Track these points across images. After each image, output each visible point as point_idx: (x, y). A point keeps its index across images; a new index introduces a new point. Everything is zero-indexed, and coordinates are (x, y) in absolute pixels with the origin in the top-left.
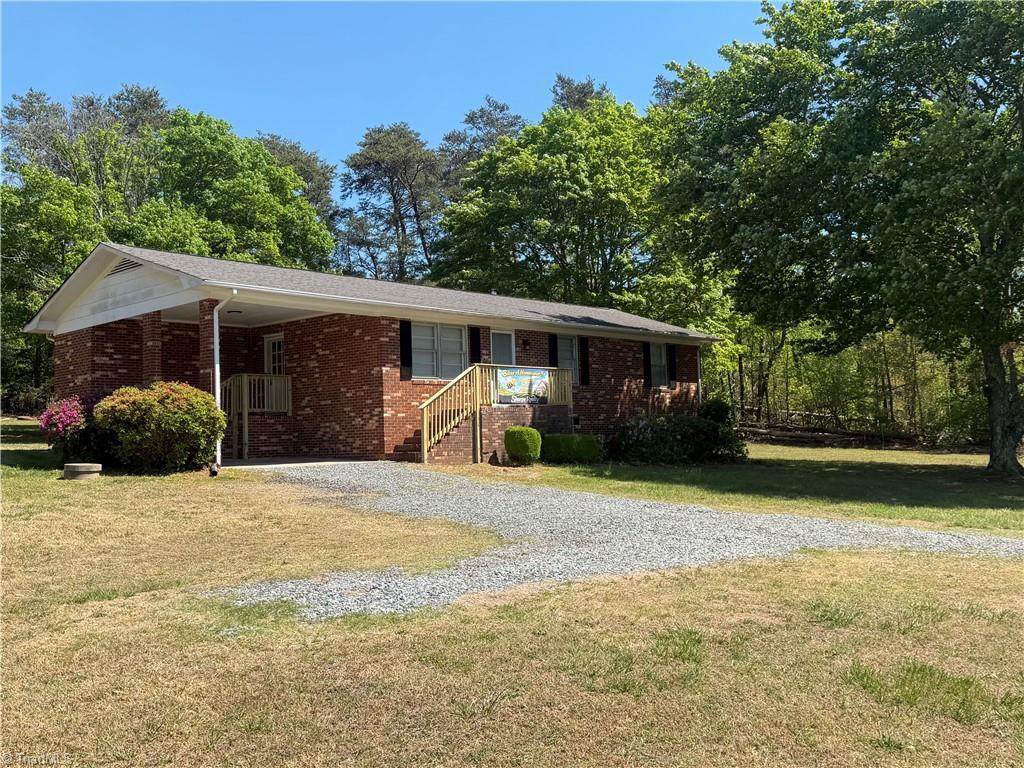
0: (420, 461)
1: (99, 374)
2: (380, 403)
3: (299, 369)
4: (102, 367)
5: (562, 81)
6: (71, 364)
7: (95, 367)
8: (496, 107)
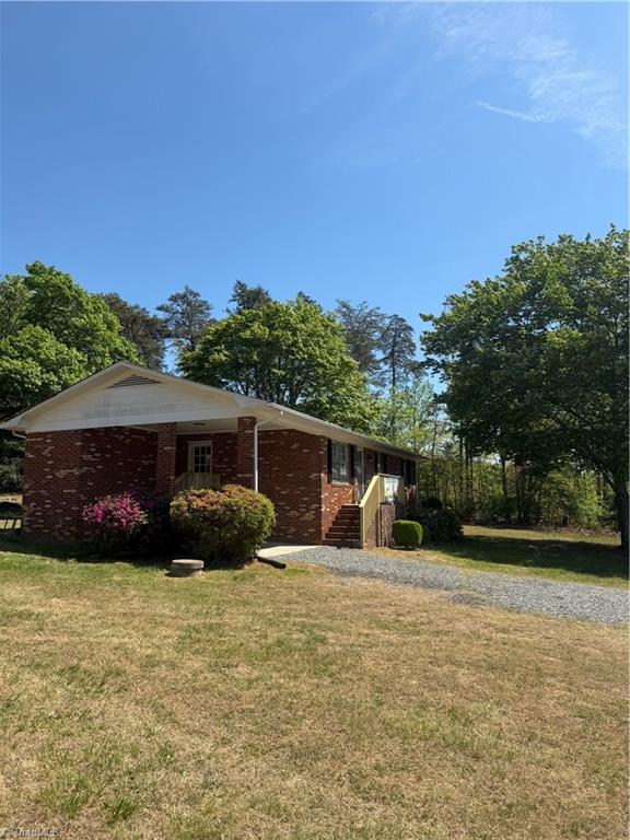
0: (360, 547)
1: (85, 469)
2: (319, 501)
3: (229, 470)
4: (88, 463)
5: (241, 285)
6: (49, 459)
7: (83, 463)
8: (192, 293)
